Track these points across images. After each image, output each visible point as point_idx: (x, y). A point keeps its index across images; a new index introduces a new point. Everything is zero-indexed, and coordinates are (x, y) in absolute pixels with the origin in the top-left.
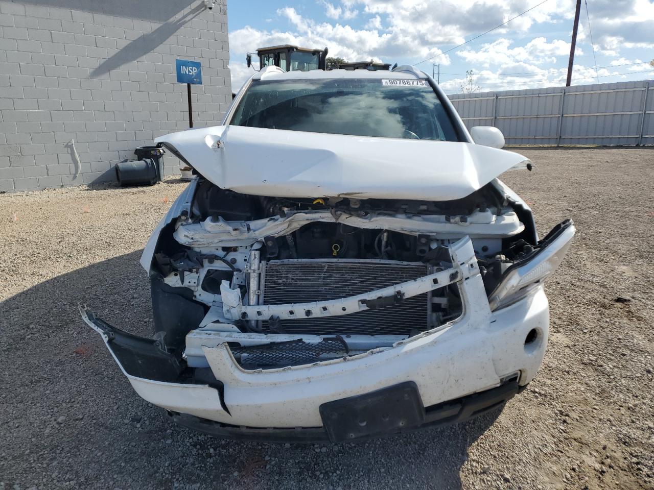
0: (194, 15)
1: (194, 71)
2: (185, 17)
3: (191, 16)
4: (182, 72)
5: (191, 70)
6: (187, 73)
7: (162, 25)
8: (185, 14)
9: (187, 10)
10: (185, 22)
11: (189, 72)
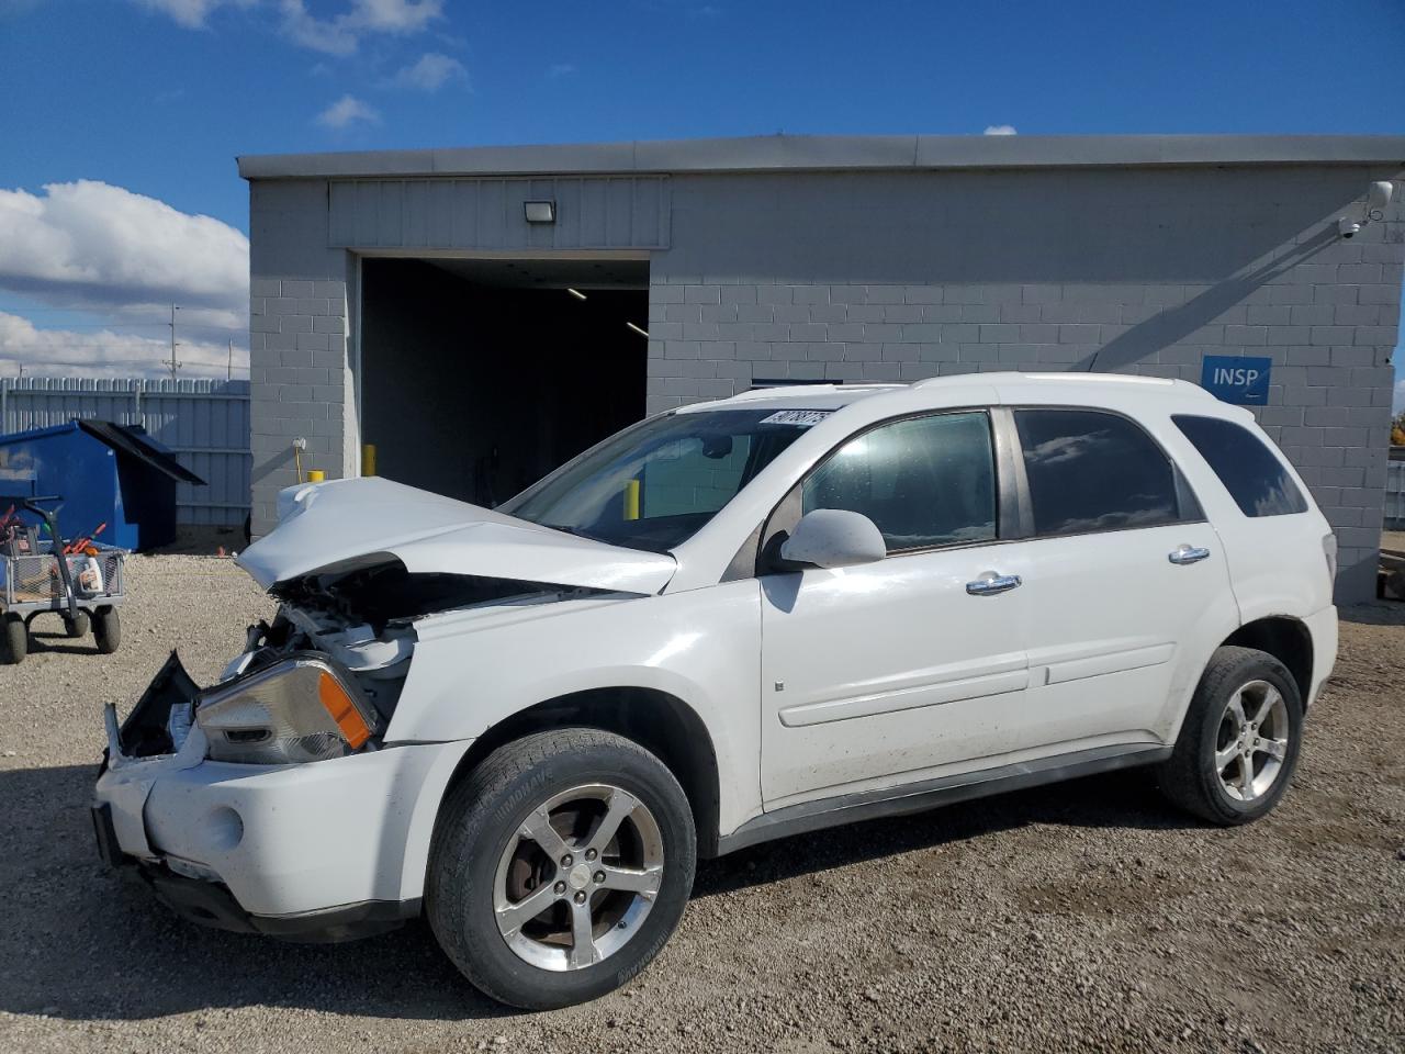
0: (1304, 255)
1: (1249, 378)
2: (1275, 264)
3: (1297, 258)
4: (1216, 382)
5: (1239, 376)
6: (1230, 382)
7: (1207, 288)
8: (1277, 257)
9: (1289, 246)
10: (1277, 274)
11: (1236, 379)
